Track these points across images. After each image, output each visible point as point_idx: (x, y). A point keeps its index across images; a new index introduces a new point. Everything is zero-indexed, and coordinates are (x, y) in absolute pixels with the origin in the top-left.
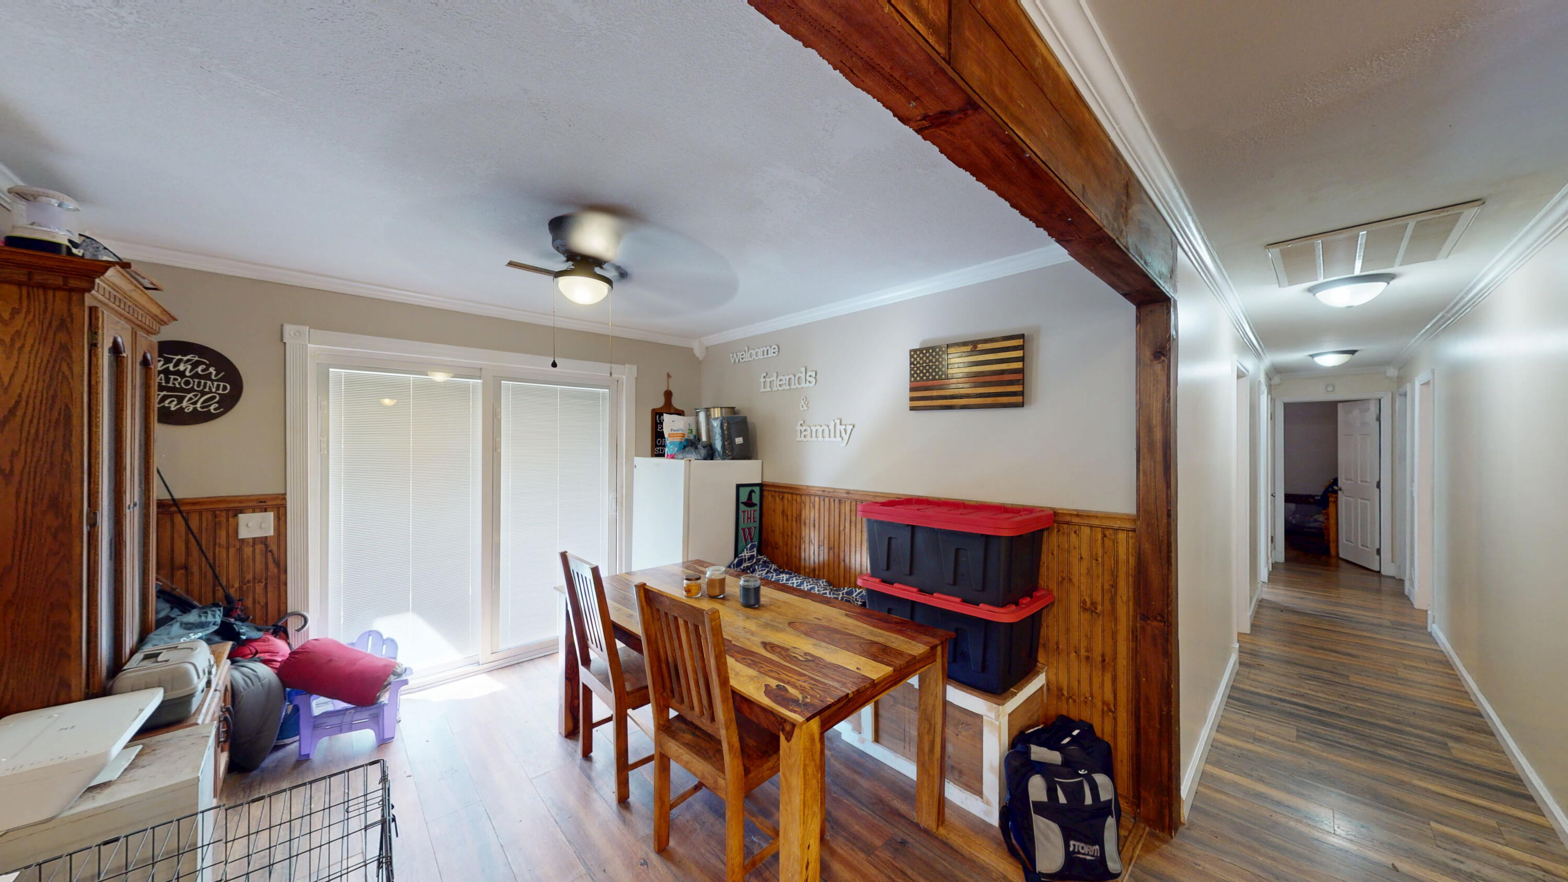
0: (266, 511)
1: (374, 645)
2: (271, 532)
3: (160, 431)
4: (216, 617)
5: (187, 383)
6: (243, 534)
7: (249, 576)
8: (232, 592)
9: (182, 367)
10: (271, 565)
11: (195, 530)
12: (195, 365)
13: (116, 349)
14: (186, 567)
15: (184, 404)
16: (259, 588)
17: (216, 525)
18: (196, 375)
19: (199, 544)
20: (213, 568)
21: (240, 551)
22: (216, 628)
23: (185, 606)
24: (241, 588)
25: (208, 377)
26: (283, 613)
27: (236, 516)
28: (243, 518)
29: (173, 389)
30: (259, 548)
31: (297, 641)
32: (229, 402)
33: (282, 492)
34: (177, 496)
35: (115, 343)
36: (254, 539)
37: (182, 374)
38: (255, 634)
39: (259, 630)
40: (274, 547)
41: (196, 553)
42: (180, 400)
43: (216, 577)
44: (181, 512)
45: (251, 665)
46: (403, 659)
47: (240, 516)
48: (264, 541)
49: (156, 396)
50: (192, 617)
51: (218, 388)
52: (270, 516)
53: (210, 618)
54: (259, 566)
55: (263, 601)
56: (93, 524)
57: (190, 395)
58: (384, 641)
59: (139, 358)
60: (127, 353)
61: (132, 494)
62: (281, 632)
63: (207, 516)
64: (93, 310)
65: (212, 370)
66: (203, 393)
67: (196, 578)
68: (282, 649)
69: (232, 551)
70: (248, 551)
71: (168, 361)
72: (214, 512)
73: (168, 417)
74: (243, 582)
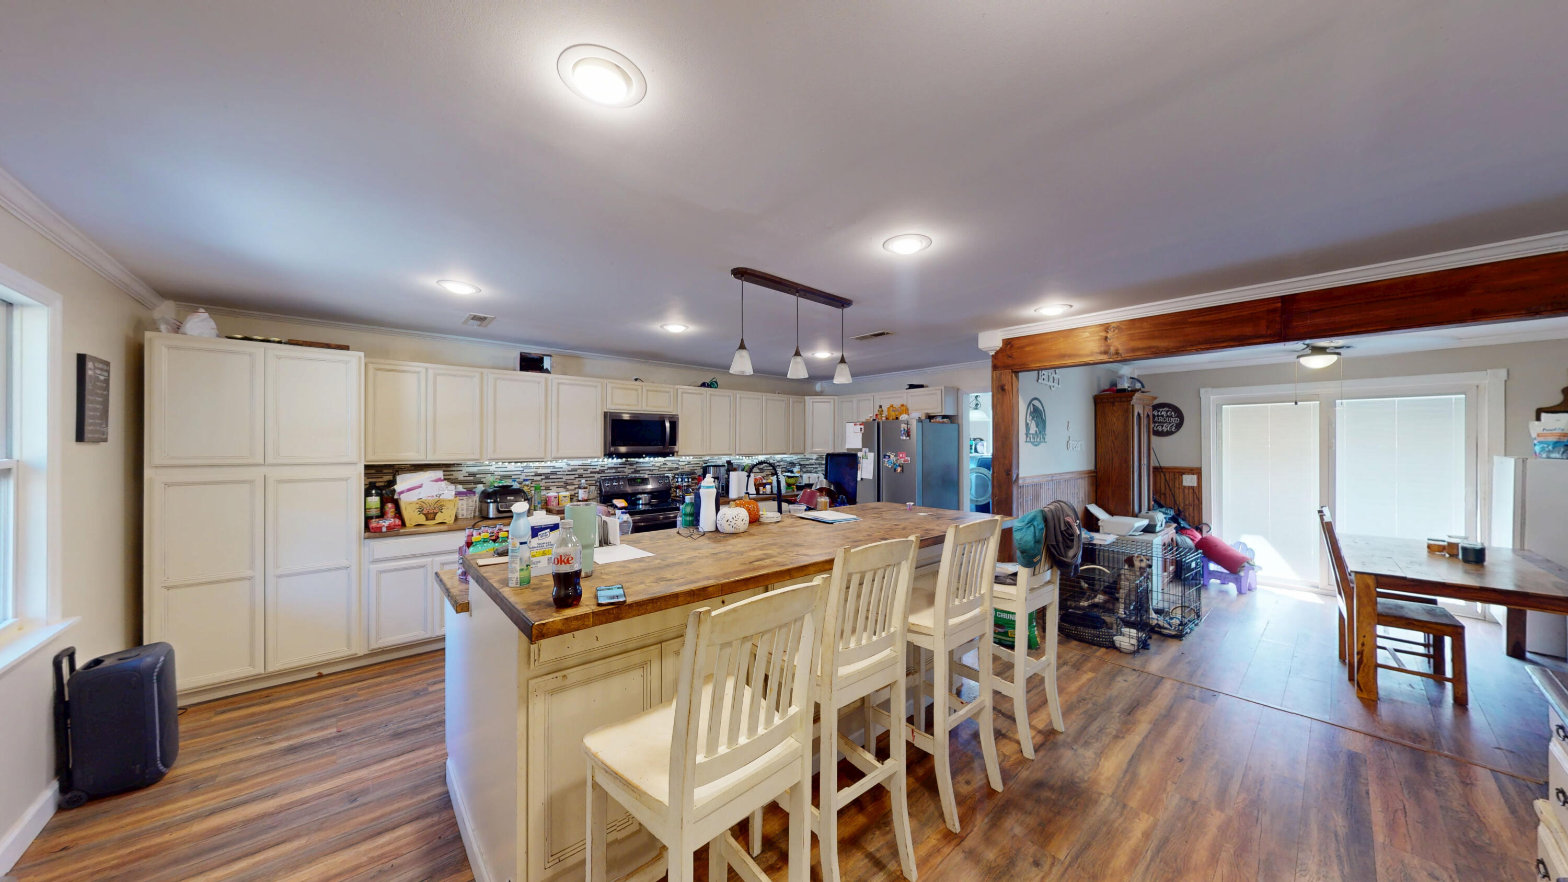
0: (1193, 474)
1: (1242, 549)
2: (1195, 484)
3: (1154, 439)
4: (1171, 513)
5: (1165, 420)
6: (1185, 484)
7: (1187, 503)
8: (1181, 508)
9: (1163, 413)
10: (1196, 500)
11: (1167, 479)
12: (1167, 412)
13: (1139, 414)
14: (1165, 494)
15: (1164, 428)
16: (1191, 509)
17: (1175, 479)
18: (1168, 416)
19: (1169, 486)
20: (1174, 496)
21: (1183, 491)
22: (1170, 516)
23: (1161, 506)
24: (1184, 507)
25: (1171, 416)
26: (1200, 522)
27: (1182, 475)
28: (1185, 477)
29: (1160, 422)
30: (1191, 491)
31: (1205, 535)
32: (1179, 426)
33: (1200, 466)
34: (1162, 465)
35: (1138, 413)
36: (1189, 487)
37: (1163, 416)
38: (1187, 526)
39: (1190, 526)
40: (1196, 491)
41: (1168, 489)
42: (1162, 426)
43: (1175, 501)
44: (1163, 472)
45: (1184, 537)
46: (1257, 561)
47: (1184, 476)
48: (1193, 488)
49: (1152, 425)
50: (1163, 510)
51: (1175, 420)
52: (1195, 477)
53: (1169, 512)
54: (1191, 499)
55: (1192, 515)
56: (1133, 468)
57: (1166, 424)
58: (1248, 549)
59: (1146, 415)
60: (1142, 415)
61: (1144, 461)
62: (1200, 530)
63: (1172, 475)
64: (1133, 405)
65: (1173, 413)
66: (1170, 423)
67: (1168, 500)
68: (1198, 536)
69: (1181, 490)
70: (1186, 491)
71: (1158, 411)
72: (1174, 472)
73: (1158, 433)
74: (1185, 505)
